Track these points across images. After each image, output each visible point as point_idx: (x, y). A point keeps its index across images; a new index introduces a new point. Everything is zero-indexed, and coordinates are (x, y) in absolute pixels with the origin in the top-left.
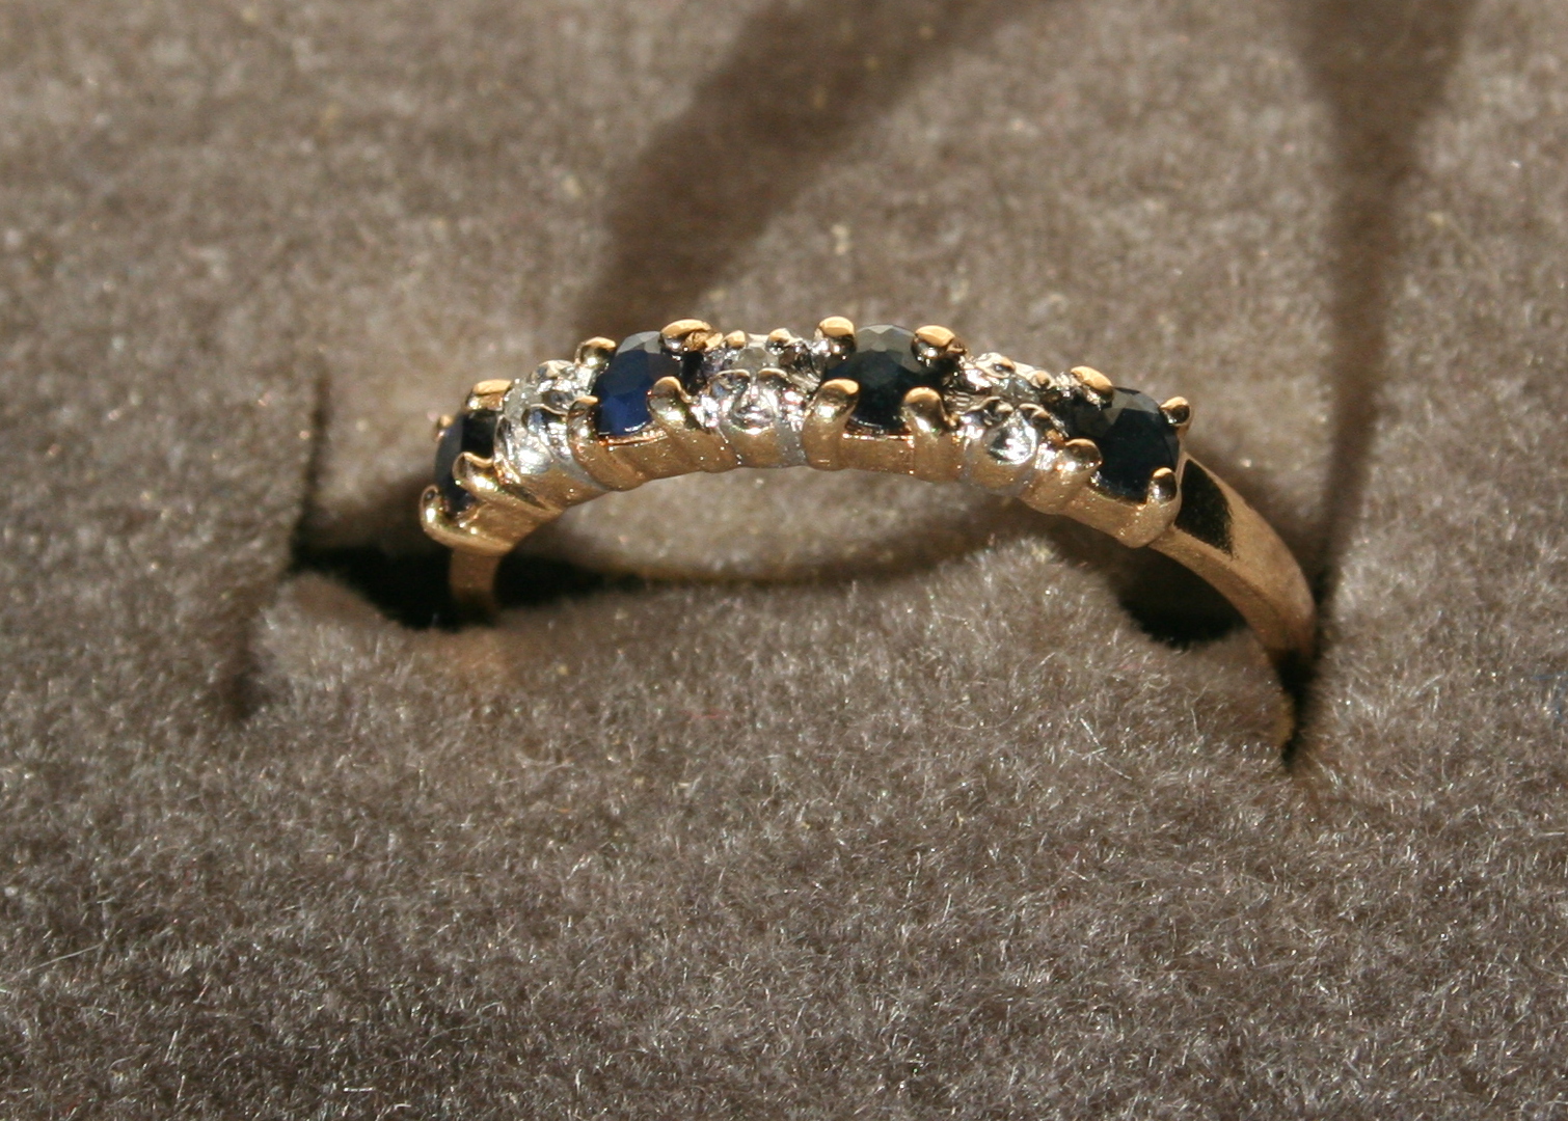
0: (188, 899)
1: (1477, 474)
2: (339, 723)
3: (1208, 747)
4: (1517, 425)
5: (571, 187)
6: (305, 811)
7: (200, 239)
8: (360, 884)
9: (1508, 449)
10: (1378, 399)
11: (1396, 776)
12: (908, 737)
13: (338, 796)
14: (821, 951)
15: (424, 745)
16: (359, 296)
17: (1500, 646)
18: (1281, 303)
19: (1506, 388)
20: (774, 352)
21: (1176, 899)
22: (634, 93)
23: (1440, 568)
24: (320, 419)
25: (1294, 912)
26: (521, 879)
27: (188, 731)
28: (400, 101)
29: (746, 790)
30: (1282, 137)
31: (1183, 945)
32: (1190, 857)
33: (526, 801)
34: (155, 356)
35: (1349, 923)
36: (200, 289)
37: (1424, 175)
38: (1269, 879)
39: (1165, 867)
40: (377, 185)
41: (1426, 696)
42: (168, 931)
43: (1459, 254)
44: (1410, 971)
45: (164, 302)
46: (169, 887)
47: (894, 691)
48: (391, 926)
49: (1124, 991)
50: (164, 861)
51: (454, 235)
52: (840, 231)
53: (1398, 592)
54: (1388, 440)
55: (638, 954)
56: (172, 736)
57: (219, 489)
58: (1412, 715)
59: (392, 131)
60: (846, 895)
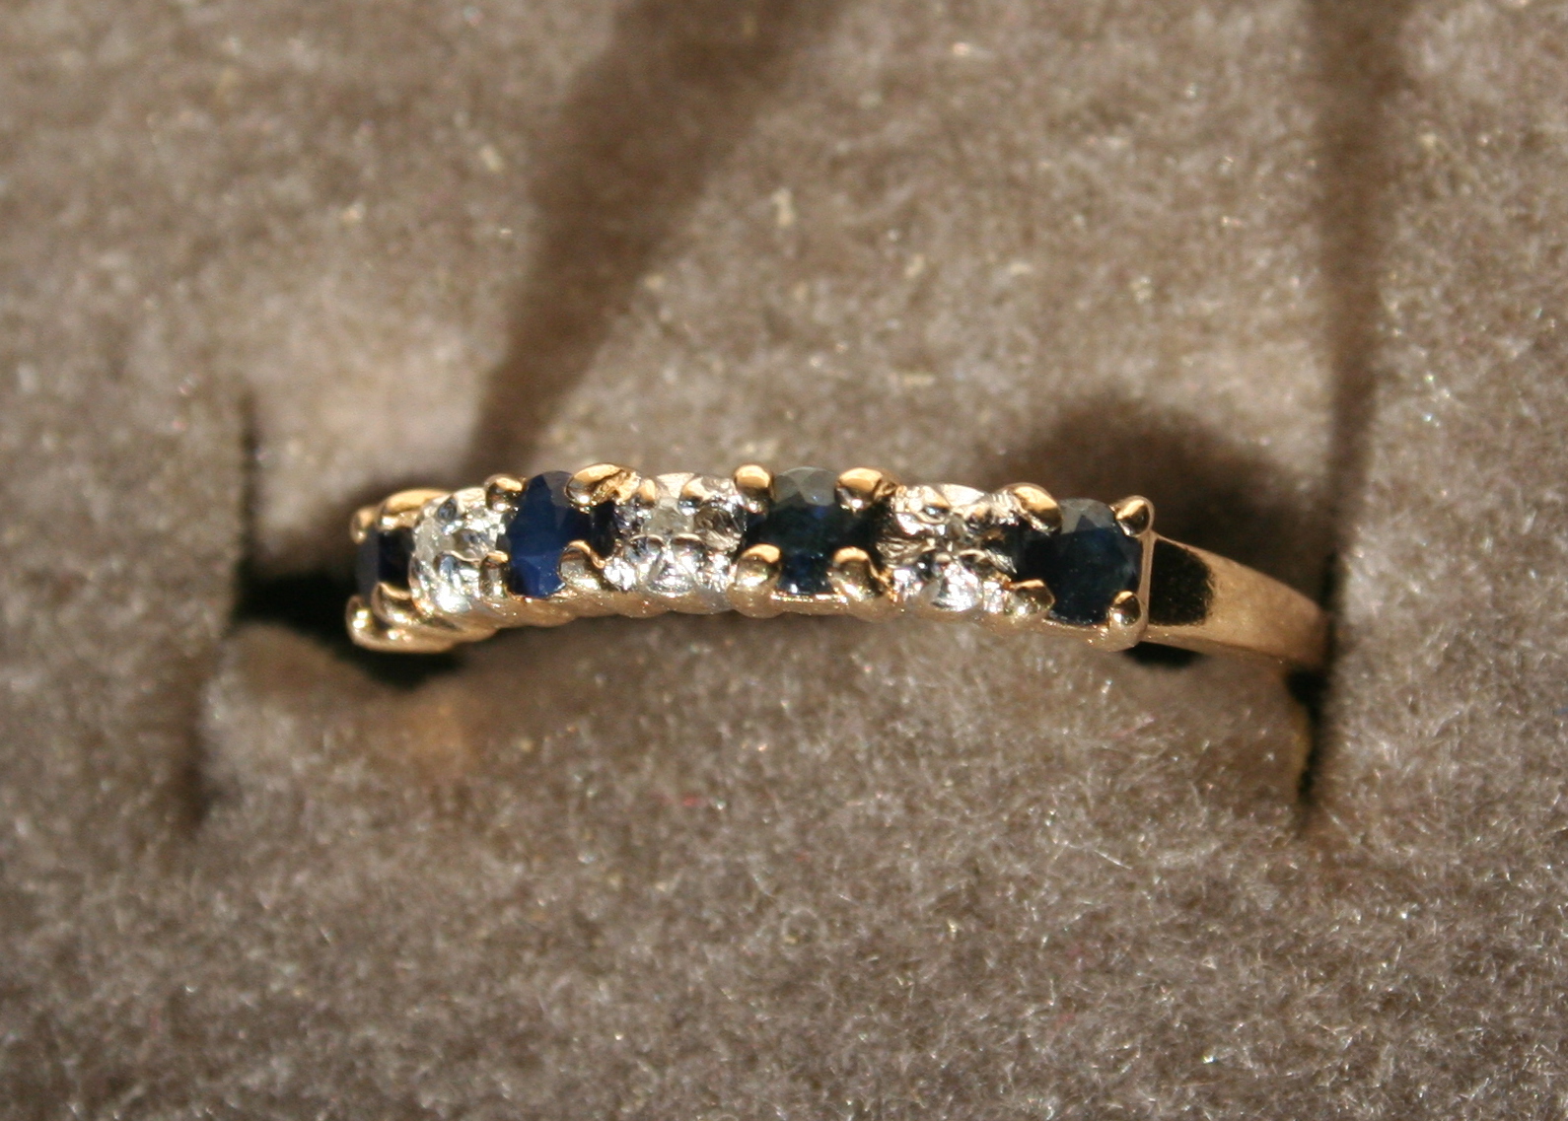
0: (157, 1051)
1: (1487, 454)
2: (294, 831)
3: (1214, 818)
4: (1527, 394)
5: (490, 159)
6: (269, 938)
7: (104, 243)
8: (331, 1018)
9: (1521, 423)
10: (1376, 366)
11: (1417, 831)
12: (892, 829)
13: (300, 920)
14: (816, 1086)
15: (386, 852)
16: (274, 306)
17: (1523, 667)
18: (1262, 260)
19: (1514, 348)
20: (689, 512)
21: (1191, 998)
22: (550, 27)
23: (1454, 572)
24: (250, 442)
25: (1316, 1006)
26: (500, 1001)
27: (139, 843)
28: (301, 53)
29: (725, 892)
30: (1254, 45)
31: (1199, 1054)
32: (1199, 949)
33: (498, 906)
34: (67, 385)
35: (1374, 1013)
36: (107, 303)
37: (1411, 84)
38: (1287, 966)
39: (1173, 964)
40: (281, 165)
41: (1445, 731)
42: (138, 1091)
43: (1454, 179)
44: (1445, 1068)
45: (71, 322)
46: (134, 1036)
47: (874, 773)
48: (370, 1065)
49: (1141, 1110)
50: (126, 1008)
51: (369, 224)
52: (782, 199)
53: (1411, 602)
54: (1390, 414)
55: (628, 1090)
56: (123, 854)
57: (147, 542)
58: (1429, 755)
59: (294, 95)
60: (840, 1020)
